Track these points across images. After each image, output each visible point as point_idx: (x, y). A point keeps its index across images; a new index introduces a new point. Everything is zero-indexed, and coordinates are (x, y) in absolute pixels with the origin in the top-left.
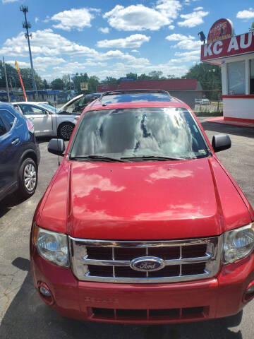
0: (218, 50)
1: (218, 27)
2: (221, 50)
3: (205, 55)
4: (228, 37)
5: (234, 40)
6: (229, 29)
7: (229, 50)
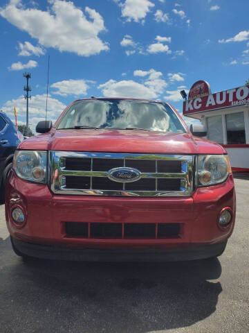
0: (198, 105)
1: (198, 87)
2: (200, 105)
3: (187, 110)
4: (206, 95)
5: (211, 97)
6: (206, 89)
7: (207, 105)
